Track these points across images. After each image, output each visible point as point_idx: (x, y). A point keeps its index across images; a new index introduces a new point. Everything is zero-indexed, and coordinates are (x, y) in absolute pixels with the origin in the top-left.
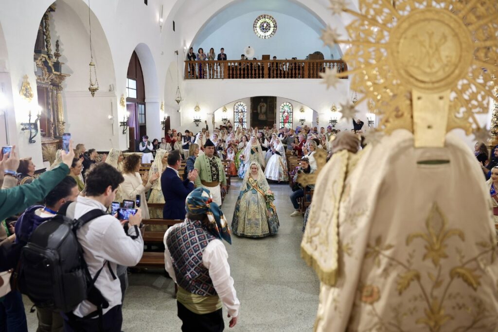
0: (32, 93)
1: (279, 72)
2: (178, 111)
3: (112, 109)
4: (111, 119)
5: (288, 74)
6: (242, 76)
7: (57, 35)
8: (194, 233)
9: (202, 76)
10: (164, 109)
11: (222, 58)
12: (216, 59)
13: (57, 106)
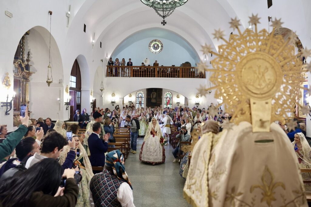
0: (10, 83)
1: (164, 74)
2: (101, 96)
3: (60, 95)
4: (59, 100)
5: (170, 75)
6: (142, 75)
7: (29, 48)
8: (110, 179)
9: (117, 75)
10: (92, 95)
11: (130, 64)
12: (126, 65)
13: (25, 91)
